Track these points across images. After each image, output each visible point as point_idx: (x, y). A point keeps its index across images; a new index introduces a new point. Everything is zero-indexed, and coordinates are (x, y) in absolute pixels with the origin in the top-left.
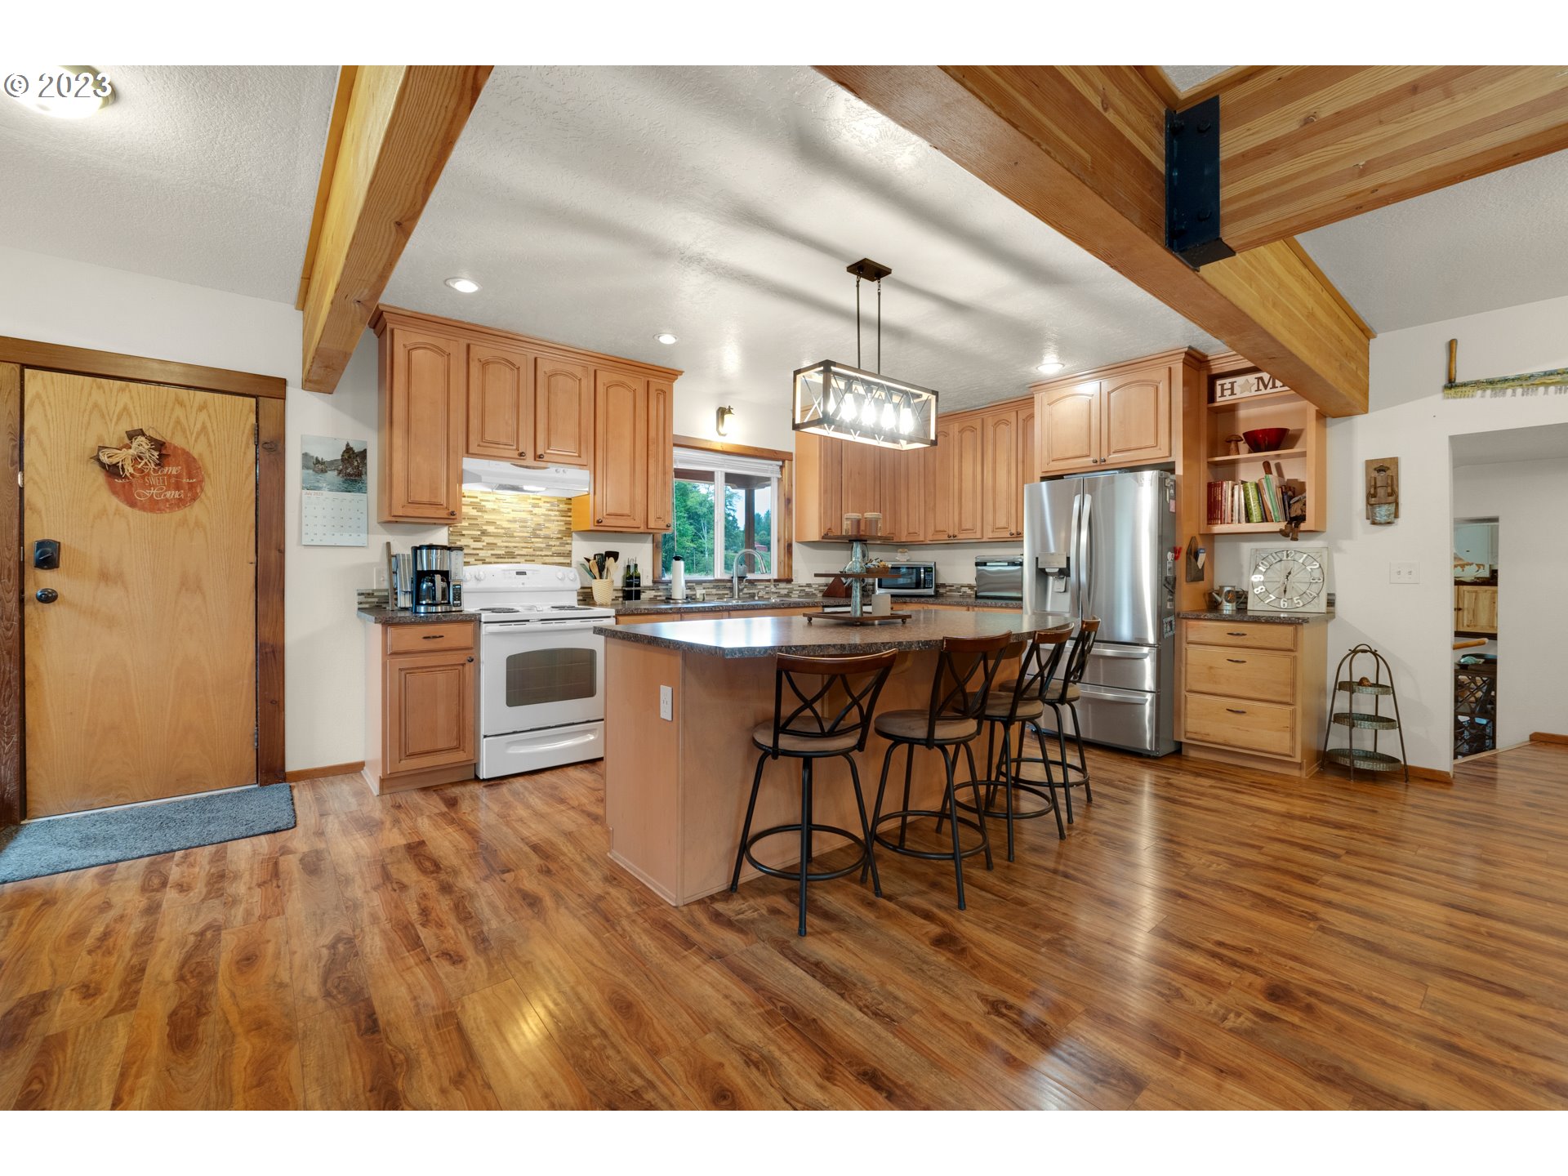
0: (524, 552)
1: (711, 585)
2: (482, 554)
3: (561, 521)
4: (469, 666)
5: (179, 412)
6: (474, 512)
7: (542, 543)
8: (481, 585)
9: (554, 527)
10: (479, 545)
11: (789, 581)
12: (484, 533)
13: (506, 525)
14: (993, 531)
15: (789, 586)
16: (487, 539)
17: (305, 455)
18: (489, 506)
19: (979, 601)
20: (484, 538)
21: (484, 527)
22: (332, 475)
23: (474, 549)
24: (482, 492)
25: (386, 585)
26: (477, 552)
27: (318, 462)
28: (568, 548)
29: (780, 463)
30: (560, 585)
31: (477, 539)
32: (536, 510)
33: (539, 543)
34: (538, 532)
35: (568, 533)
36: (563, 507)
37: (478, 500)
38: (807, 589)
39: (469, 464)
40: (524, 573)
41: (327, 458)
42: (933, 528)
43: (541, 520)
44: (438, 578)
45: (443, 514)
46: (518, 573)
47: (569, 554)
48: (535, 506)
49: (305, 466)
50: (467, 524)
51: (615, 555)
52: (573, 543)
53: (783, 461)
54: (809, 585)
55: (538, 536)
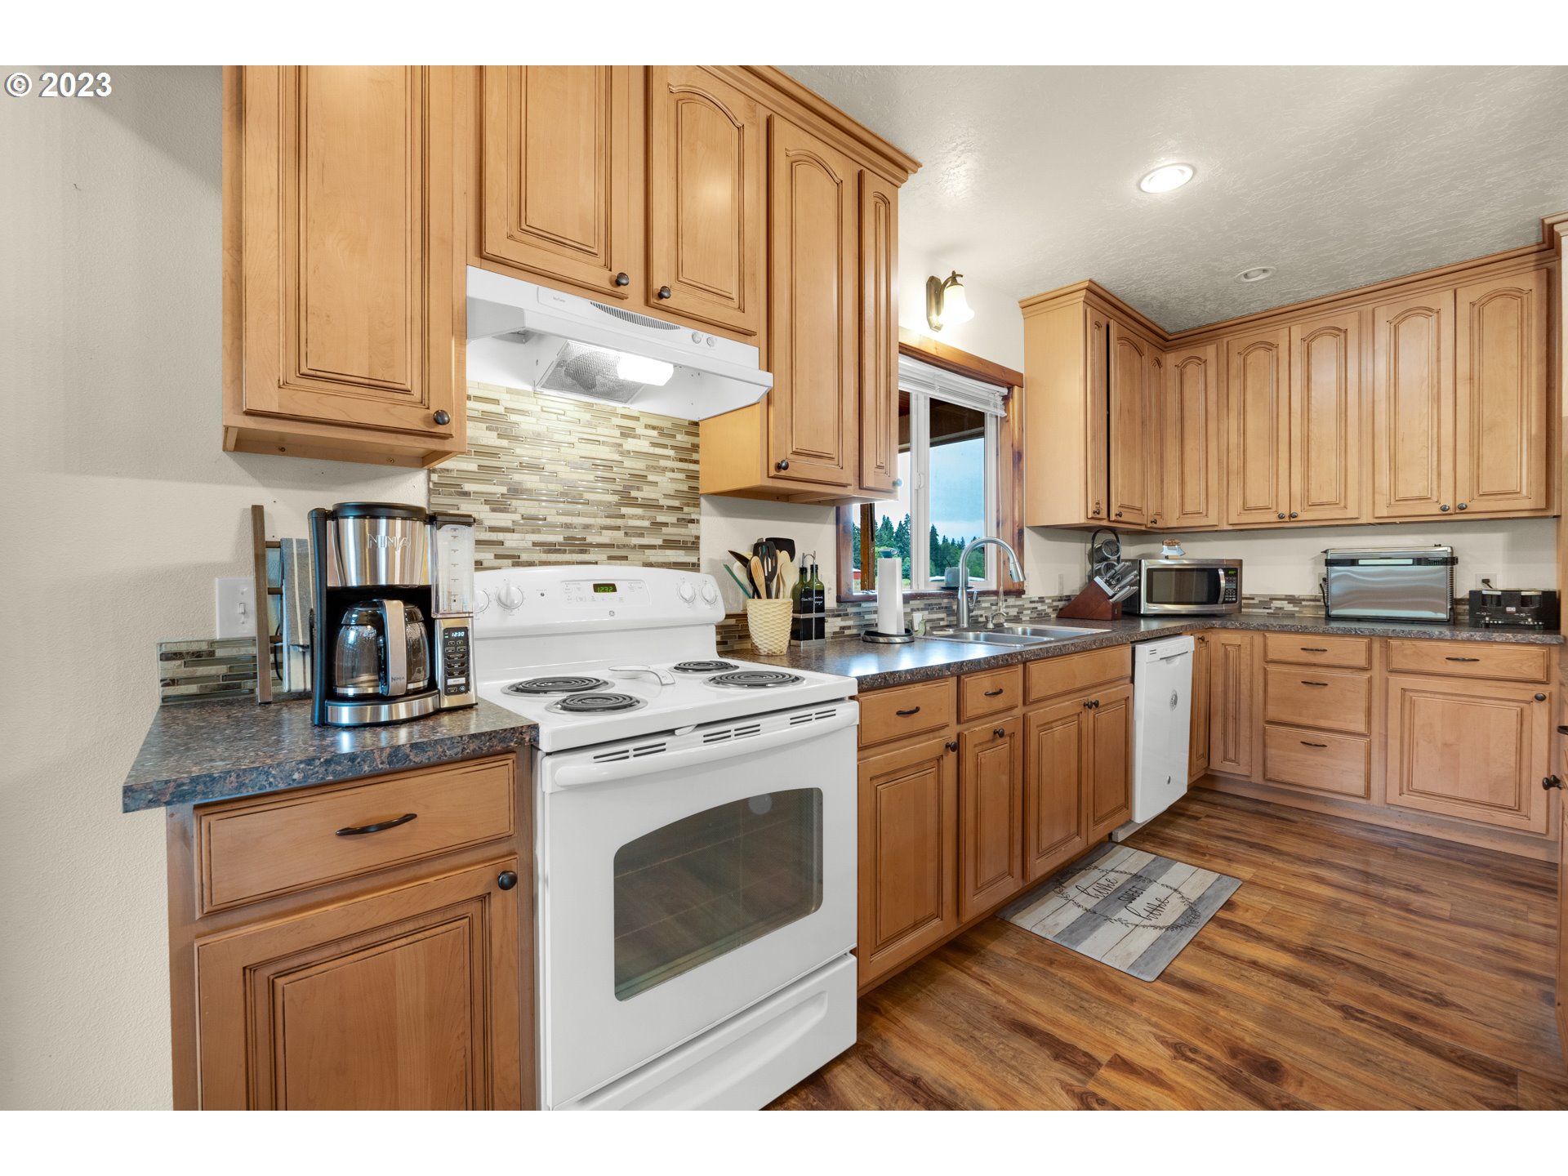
0: (606, 537)
2: (512, 541)
3: (681, 470)
4: (501, 902)
6: (490, 439)
7: (641, 518)
8: (518, 619)
9: (665, 485)
10: (503, 519)
11: (1019, 592)
12: (516, 491)
13: (565, 473)
14: (1389, 505)
16: (523, 507)
18: (526, 424)
19: (1334, 625)
20: (515, 503)
21: (517, 477)
23: (492, 529)
24: (509, 391)
26: (500, 536)
28: (692, 529)
29: (1005, 391)
31: (498, 506)
32: (630, 444)
33: (634, 517)
34: (634, 494)
35: (692, 496)
36: (682, 439)
37: (499, 409)
38: (1040, 607)
39: (483, 285)
40: (611, 588)
42: (1240, 503)
43: (639, 465)
44: (394, 611)
45: (414, 419)
46: (598, 588)
47: (694, 545)
48: (627, 433)
50: (473, 467)
51: (788, 545)
52: (704, 520)
53: (1010, 388)
54: (1042, 599)
55: (633, 503)
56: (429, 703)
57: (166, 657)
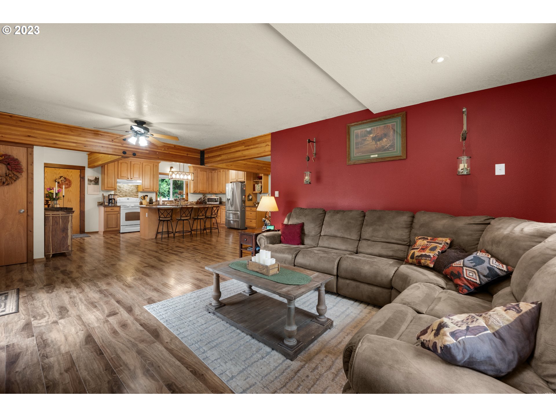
0: (129, 195)
2: (120, 195)
4: (119, 214)
5: (68, 173)
6: (119, 188)
8: (121, 201)
9: (135, 190)
11: (187, 201)
12: (121, 192)
13: (125, 190)
17: (88, 179)
18: (122, 187)
22: (93, 182)
25: (102, 201)
27: (91, 180)
28: (137, 194)
30: (135, 201)
33: (132, 193)
34: (131, 191)
35: (138, 192)
36: (136, 187)
37: (120, 186)
39: (118, 180)
40: (129, 199)
41: (92, 179)
42: (219, 191)
43: (132, 189)
44: (113, 200)
45: (114, 189)
46: (127, 199)
47: (138, 196)
48: (131, 187)
49: (88, 181)
51: (147, 196)
54: (192, 202)
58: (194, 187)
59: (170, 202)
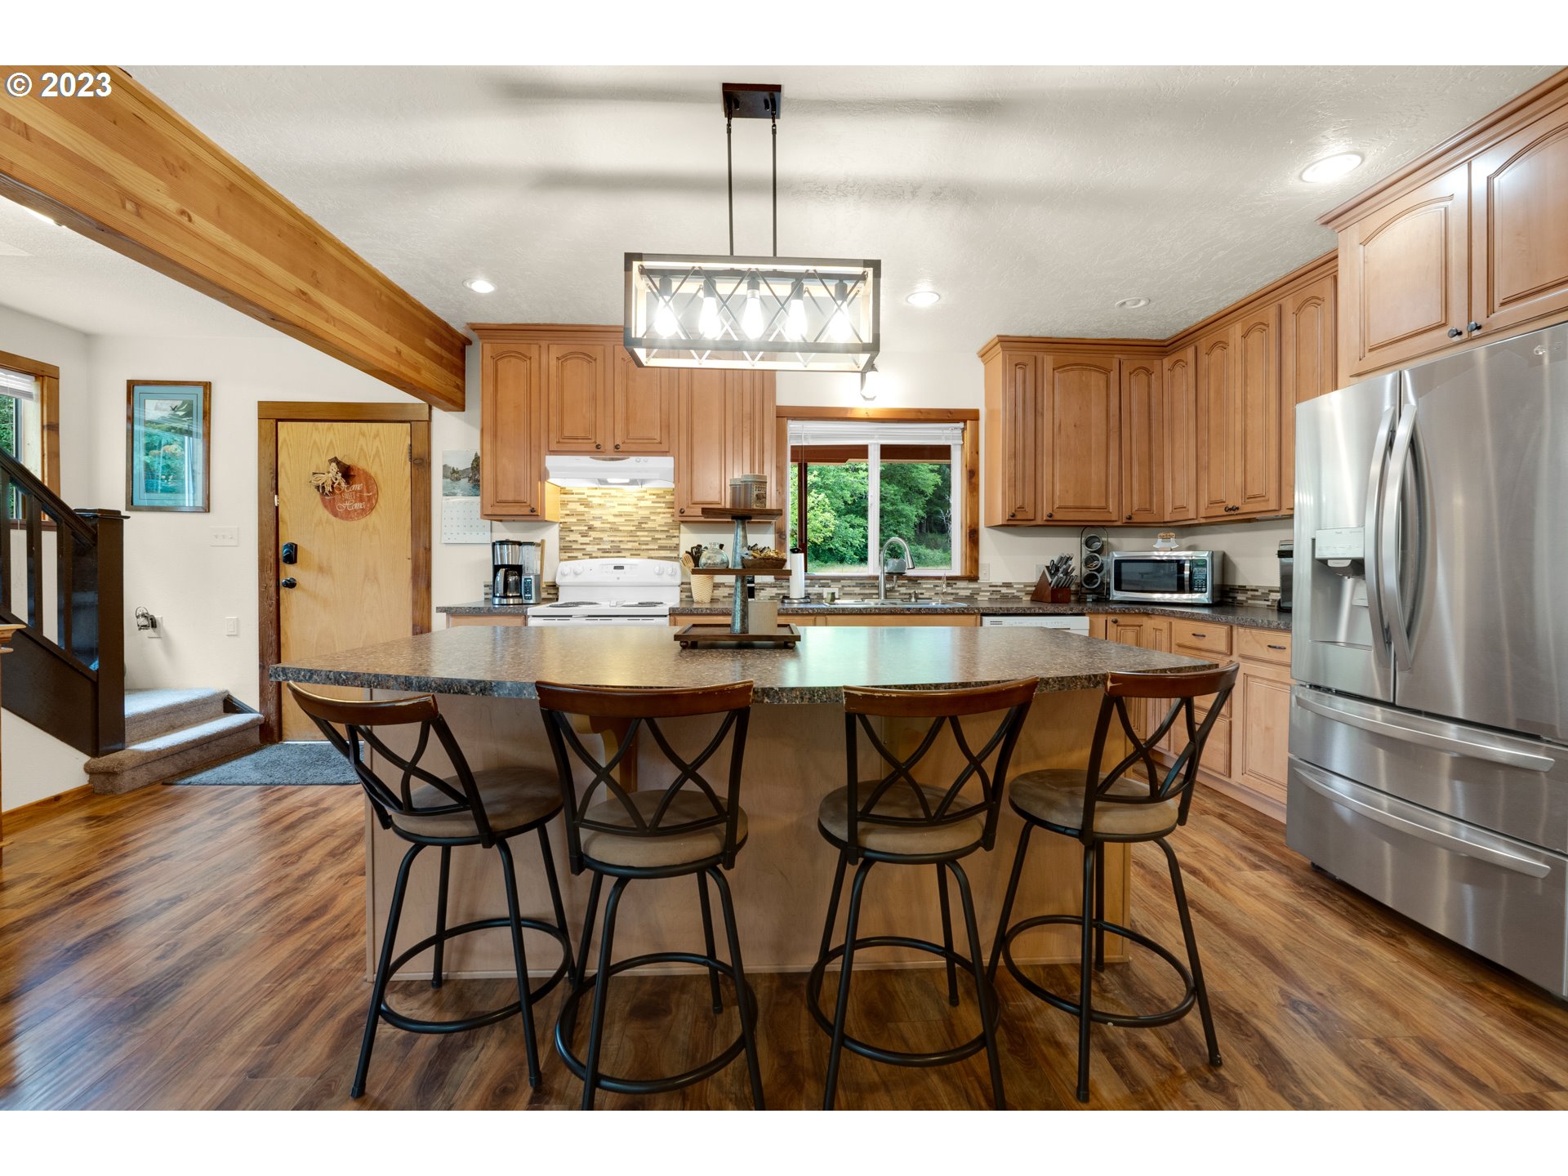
0: (630, 545)
1: (853, 583)
2: (589, 548)
3: (669, 513)
5: (362, 441)
6: (582, 509)
7: (647, 536)
8: (579, 579)
9: (661, 519)
11: (975, 578)
12: (591, 528)
13: (612, 519)
15: (973, 585)
16: (593, 534)
17: (445, 467)
18: (595, 501)
20: (591, 533)
21: (591, 523)
22: (464, 482)
23: (582, 544)
24: (589, 488)
26: (584, 547)
27: (454, 471)
28: (675, 541)
29: (961, 425)
30: (656, 580)
31: (584, 535)
32: (642, 504)
33: (644, 536)
34: (643, 526)
35: (676, 525)
37: (585, 496)
39: (551, 461)
40: (622, 568)
41: (461, 467)
43: (646, 513)
44: (513, 572)
46: (616, 568)
47: (676, 548)
48: (641, 499)
49: (445, 477)
50: (575, 520)
52: (682, 536)
53: (965, 422)
54: (1008, 585)
55: (644, 530)
56: (520, 601)
57: (486, 586)
58: (1013, 482)
59: (862, 586)
